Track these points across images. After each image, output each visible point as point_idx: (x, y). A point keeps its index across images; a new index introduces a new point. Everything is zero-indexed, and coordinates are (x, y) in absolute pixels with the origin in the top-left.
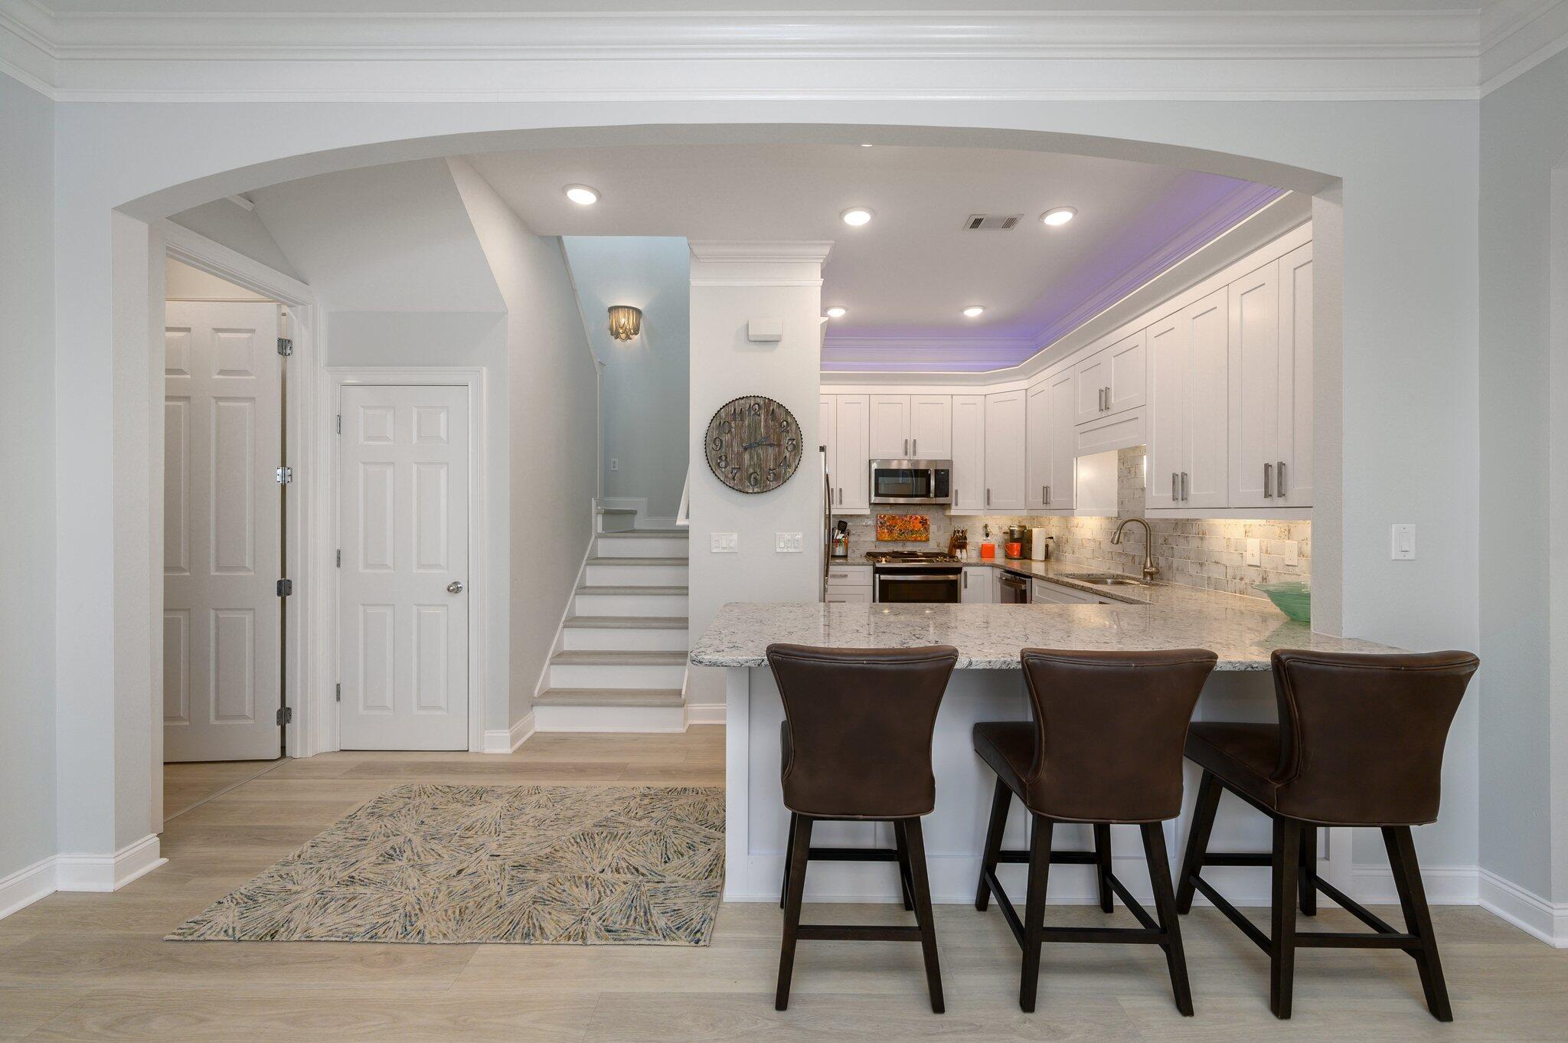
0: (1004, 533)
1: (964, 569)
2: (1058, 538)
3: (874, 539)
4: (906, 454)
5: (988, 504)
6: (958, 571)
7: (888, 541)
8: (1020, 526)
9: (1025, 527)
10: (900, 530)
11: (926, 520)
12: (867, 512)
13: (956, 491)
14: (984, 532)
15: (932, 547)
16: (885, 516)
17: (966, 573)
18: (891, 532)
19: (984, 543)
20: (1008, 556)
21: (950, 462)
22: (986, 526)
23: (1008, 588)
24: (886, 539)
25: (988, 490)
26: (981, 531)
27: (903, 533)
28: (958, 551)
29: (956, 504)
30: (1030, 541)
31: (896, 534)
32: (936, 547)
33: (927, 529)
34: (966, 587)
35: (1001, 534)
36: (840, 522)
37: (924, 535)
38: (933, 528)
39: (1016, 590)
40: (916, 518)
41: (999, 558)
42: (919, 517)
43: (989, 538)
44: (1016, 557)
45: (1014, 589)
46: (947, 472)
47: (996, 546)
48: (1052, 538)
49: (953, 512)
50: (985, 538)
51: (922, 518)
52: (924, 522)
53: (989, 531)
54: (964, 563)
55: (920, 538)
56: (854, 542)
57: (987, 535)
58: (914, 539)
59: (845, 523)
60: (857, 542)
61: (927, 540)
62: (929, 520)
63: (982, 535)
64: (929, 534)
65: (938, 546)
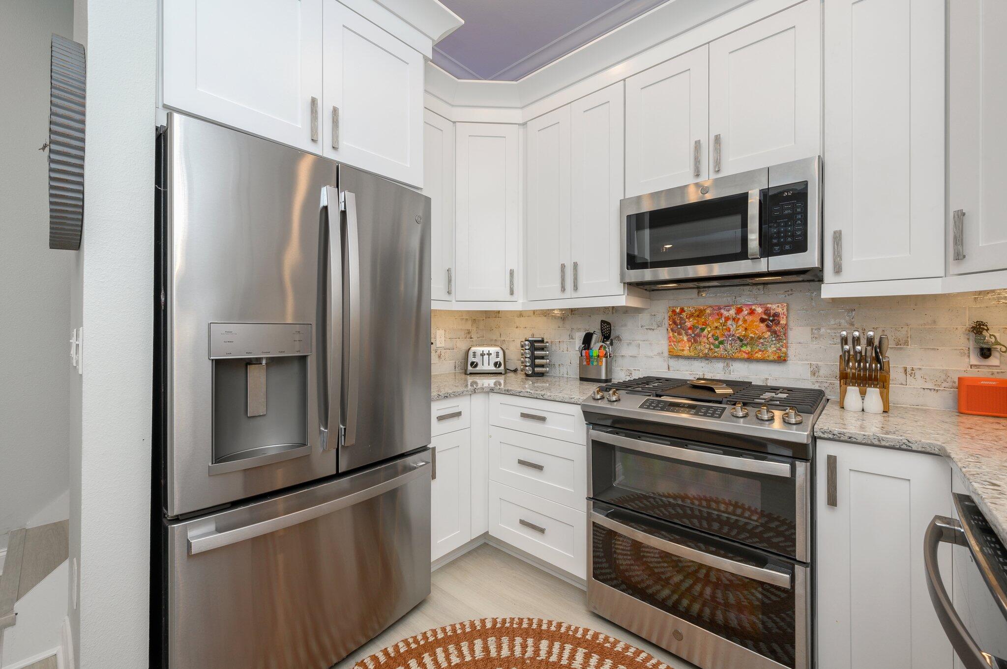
3: (666, 354)
7: (688, 358)
10: (715, 337)
11: (776, 315)
13: (838, 236)
14: (971, 346)
15: (793, 374)
16: (682, 310)
17: (832, 462)
18: (695, 340)
19: (973, 373)
22: (980, 328)
24: (686, 353)
25: (960, 216)
26: (960, 343)
27: (721, 343)
28: (853, 392)
29: (838, 270)
31: (704, 348)
32: (807, 374)
36: (603, 322)
37: (772, 349)
40: (752, 312)
42: (759, 310)
43: (994, 361)
49: (829, 291)
50: (975, 359)
51: (767, 311)
52: (771, 320)
53: (993, 340)
54: (831, 436)
55: (760, 353)
56: (631, 356)
57: (985, 353)
58: (746, 356)
59: (609, 324)
60: (635, 357)
61: (782, 360)
62: (779, 310)
63: (967, 352)
64: (787, 347)
65: (814, 373)
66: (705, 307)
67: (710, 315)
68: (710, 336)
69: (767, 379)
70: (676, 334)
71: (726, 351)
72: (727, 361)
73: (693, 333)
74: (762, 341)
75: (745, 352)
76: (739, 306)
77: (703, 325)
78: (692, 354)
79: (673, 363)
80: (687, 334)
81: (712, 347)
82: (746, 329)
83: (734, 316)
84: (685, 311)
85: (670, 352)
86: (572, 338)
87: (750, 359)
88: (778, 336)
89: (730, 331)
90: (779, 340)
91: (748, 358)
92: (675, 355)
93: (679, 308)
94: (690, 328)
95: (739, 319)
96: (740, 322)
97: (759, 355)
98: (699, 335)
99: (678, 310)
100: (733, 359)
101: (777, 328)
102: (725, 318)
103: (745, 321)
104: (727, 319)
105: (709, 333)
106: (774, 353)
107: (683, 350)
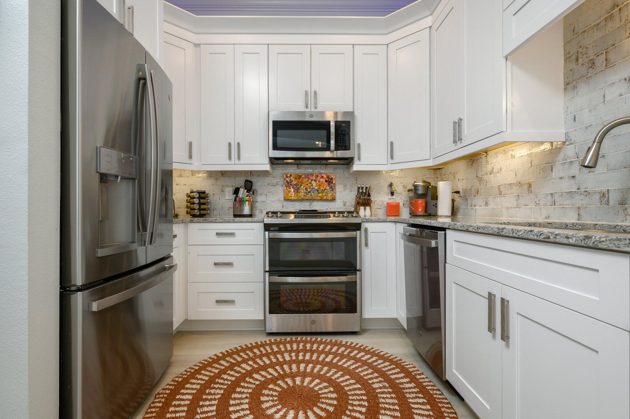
0: (409, 191)
1: (365, 225)
2: (465, 191)
3: (282, 199)
4: (307, 107)
5: (392, 157)
6: (357, 227)
7: (293, 200)
8: (424, 182)
9: (430, 183)
10: (306, 189)
11: (332, 179)
12: (267, 167)
13: (359, 145)
14: (389, 191)
15: (337, 206)
16: (291, 176)
17: (366, 230)
18: (297, 191)
19: (390, 201)
20: (413, 214)
21: (352, 114)
22: (391, 185)
23: (413, 245)
24: (293, 198)
25: (392, 144)
26: (387, 190)
28: (362, 208)
29: (359, 159)
30: (435, 197)
31: (302, 194)
32: (342, 206)
33: (333, 189)
34: (366, 245)
35: (406, 193)
36: (246, 181)
37: (330, 195)
38: (339, 188)
39: (422, 247)
40: (322, 177)
41: (405, 214)
42: (325, 176)
43: (394, 197)
44: (421, 214)
45: (418, 247)
46: (348, 123)
47: (401, 205)
48: (458, 192)
49: (356, 167)
50: (390, 197)
51: (328, 177)
52: (329, 181)
53: (394, 190)
54: (366, 220)
55: (326, 196)
56: (262, 201)
57: (392, 194)
58: (320, 198)
59: (251, 182)
60: (264, 202)
61: (333, 199)
62: (333, 177)
63: (388, 194)
64: (335, 193)
65: (344, 205)
66: (302, 174)
67: (304, 178)
68: (304, 189)
69: (327, 209)
70: (288, 188)
71: (311, 196)
72: (311, 201)
73: (296, 187)
74: (326, 191)
75: (319, 196)
76: (317, 174)
77: (301, 183)
78: (296, 198)
79: (285, 203)
80: (293, 188)
81: (305, 194)
82: (320, 185)
83: (315, 179)
84: (292, 176)
85: (284, 198)
86: (223, 192)
87: (322, 200)
88: (332, 188)
89: (313, 186)
90: (333, 190)
91: (321, 199)
92: (287, 199)
93: (289, 174)
94: (295, 185)
95: (317, 180)
96: (317, 182)
97: (325, 198)
98: (299, 188)
99: (289, 176)
100: (314, 200)
101: (332, 185)
102: (311, 180)
103: (319, 181)
104: (312, 180)
105: (304, 187)
106: (331, 196)
107: (291, 197)
